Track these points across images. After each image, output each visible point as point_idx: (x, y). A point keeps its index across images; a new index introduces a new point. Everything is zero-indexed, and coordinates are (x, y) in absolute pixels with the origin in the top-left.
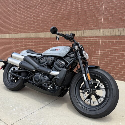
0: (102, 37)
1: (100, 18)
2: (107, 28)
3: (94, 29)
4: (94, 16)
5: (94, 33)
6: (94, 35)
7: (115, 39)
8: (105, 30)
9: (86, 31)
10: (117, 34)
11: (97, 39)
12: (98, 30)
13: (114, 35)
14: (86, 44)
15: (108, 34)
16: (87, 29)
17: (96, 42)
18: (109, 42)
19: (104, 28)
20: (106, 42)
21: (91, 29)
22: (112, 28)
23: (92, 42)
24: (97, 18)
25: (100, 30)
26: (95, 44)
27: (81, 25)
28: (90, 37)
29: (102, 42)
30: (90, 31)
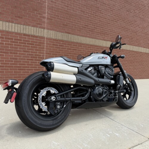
0: (47, 39)
1: (44, 15)
2: (51, 30)
3: (37, 27)
4: (36, 10)
5: (37, 31)
6: (37, 35)
7: (58, 43)
8: (49, 31)
9: (27, 27)
10: (60, 38)
11: (41, 40)
12: (42, 30)
13: (58, 38)
14: (28, 44)
15: (52, 36)
16: (29, 25)
17: (41, 43)
18: (53, 45)
19: (48, 29)
20: (51, 44)
21: (33, 26)
22: (56, 30)
23: (35, 42)
24: (39, 14)
25: (44, 30)
26: (39, 45)
27: (19, 17)
28: (32, 36)
29: (47, 44)
30: (32, 28)
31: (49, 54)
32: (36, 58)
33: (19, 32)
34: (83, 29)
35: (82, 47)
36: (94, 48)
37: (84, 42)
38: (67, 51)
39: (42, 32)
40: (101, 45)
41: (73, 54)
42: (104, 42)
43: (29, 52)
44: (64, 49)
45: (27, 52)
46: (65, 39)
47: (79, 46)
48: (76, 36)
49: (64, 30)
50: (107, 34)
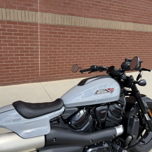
0: (41, 25)
2: (46, 12)
3: (25, 9)
5: (27, 16)
6: (27, 21)
7: (57, 30)
8: (44, 14)
9: (12, 10)
10: (60, 23)
11: (33, 28)
12: (34, 13)
13: (57, 23)
14: (15, 34)
15: (49, 21)
16: (14, 8)
17: (32, 32)
18: (50, 33)
19: (42, 11)
20: (47, 32)
21: (21, 9)
22: (53, 12)
23: (24, 31)
25: (36, 13)
26: (30, 35)
28: (19, 23)
29: (41, 32)
30: (19, 11)
31: (44, 45)
32: (28, 52)
34: (93, 7)
35: (90, 32)
36: (108, 33)
37: (94, 26)
38: (70, 40)
39: (34, 17)
40: (119, 28)
41: (78, 43)
42: (123, 23)
43: (17, 45)
44: (66, 37)
45: (14, 45)
46: (67, 23)
47: (86, 32)
48: (83, 18)
49: (66, 10)
50: (128, 13)
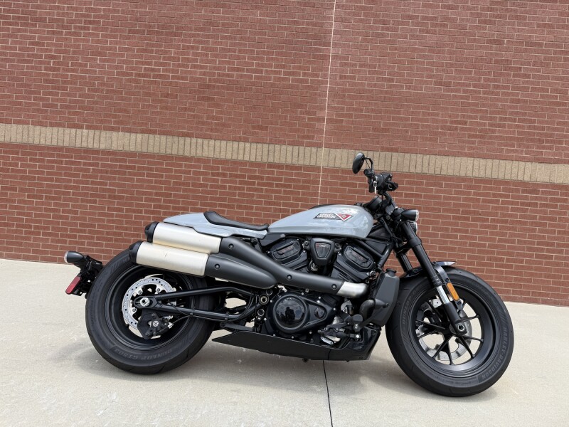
0: (325, 170)
1: (319, 114)
2: (337, 147)
3: (300, 144)
4: (301, 106)
5: (301, 155)
6: (301, 163)
8: (333, 151)
9: (277, 147)
11: (310, 175)
12: (314, 150)
14: (277, 185)
15: (341, 164)
16: (281, 143)
17: (309, 182)
18: (342, 184)
19: (329, 146)
20: (336, 184)
21: (293, 144)
23: (294, 180)
24: (308, 113)
25: (319, 149)
26: (303, 188)
27: (260, 128)
28: (288, 167)
29: (325, 183)
30: (290, 148)
33: (259, 160)
34: (444, 134)
35: (441, 185)
37: (450, 173)
39: (314, 156)
43: (279, 204)
45: (274, 204)
48: (419, 155)
49: (378, 142)
